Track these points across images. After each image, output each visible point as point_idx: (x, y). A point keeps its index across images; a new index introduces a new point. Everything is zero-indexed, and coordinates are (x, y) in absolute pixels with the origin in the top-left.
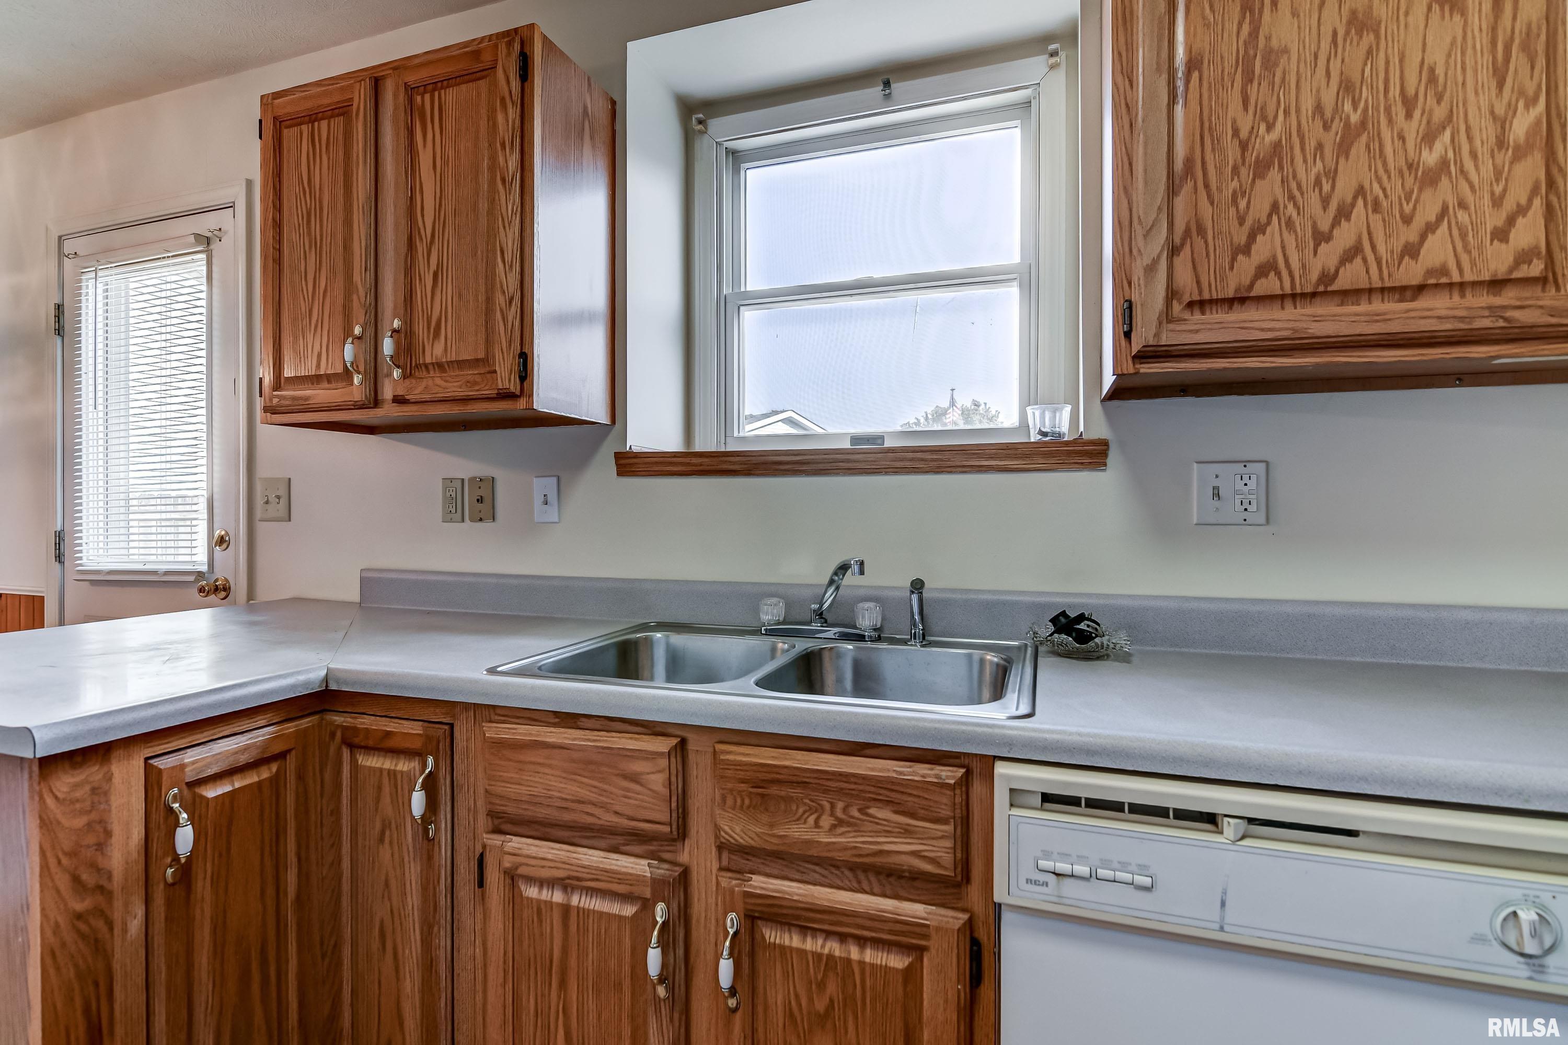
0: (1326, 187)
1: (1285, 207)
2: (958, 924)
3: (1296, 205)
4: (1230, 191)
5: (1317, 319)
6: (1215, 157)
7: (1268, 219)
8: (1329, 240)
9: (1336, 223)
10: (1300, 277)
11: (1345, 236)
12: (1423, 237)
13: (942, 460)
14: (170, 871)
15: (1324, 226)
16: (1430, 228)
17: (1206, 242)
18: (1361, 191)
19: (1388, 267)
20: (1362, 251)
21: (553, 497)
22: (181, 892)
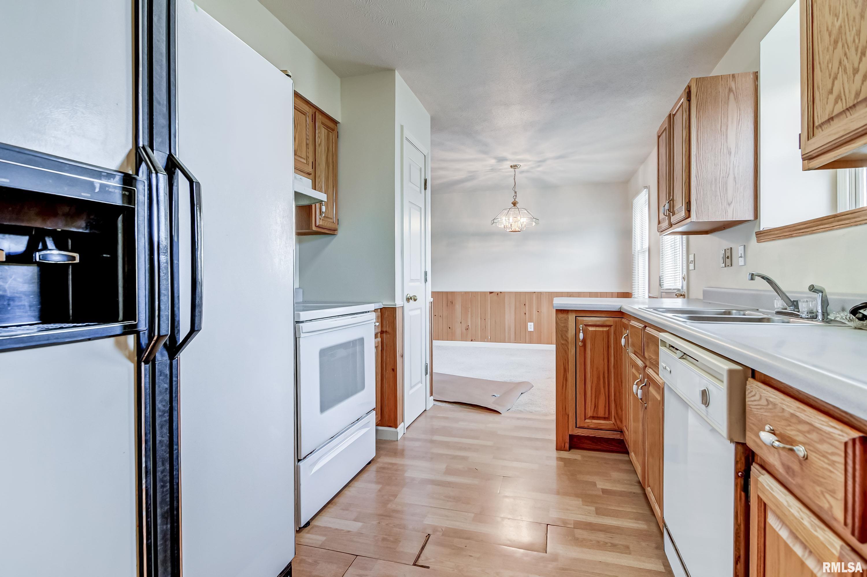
0: (857, 41)
1: (843, 60)
3: (847, 58)
5: (852, 121)
7: (838, 70)
8: (858, 72)
9: (860, 60)
10: (849, 98)
11: (863, 68)
14: (580, 343)
15: (856, 65)
17: (820, 93)
21: (743, 255)
22: (582, 349)
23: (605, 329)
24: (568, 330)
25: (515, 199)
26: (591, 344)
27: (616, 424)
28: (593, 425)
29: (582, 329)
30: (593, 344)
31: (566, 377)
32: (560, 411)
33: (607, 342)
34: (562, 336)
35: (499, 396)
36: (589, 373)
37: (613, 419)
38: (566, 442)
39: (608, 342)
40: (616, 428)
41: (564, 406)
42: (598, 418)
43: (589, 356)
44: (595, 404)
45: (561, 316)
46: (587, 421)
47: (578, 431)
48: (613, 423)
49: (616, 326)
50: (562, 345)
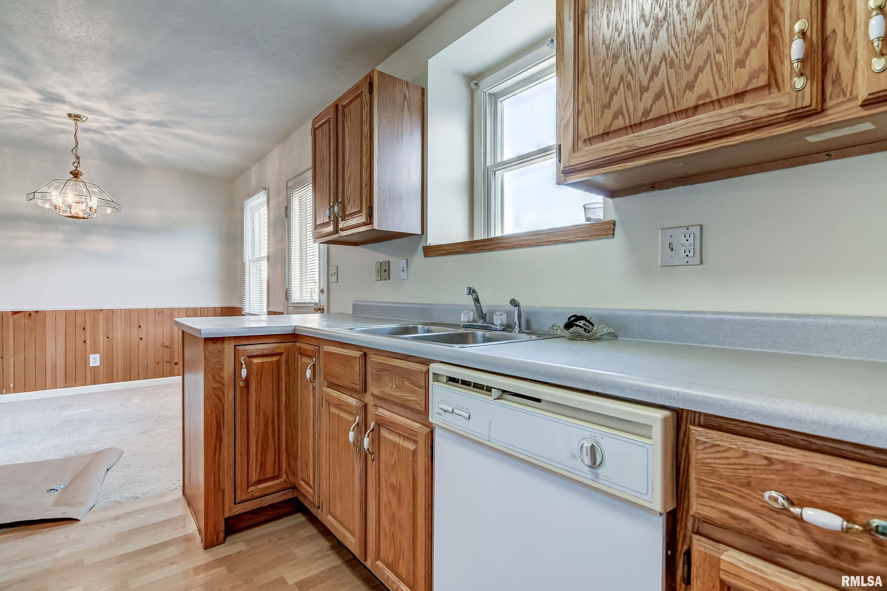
0: (646, 59)
1: (627, 77)
2: (426, 432)
3: (632, 75)
4: (602, 75)
5: (640, 138)
6: (595, 57)
7: (618, 86)
8: (648, 90)
9: (651, 79)
10: (634, 115)
11: (655, 87)
12: (696, 76)
13: (539, 239)
14: (241, 382)
15: (645, 83)
16: (701, 70)
17: (591, 106)
18: (664, 57)
19: (677, 99)
20: (664, 92)
21: (405, 269)
22: (245, 390)
23: (275, 359)
24: (223, 366)
25: (76, 167)
26: (257, 382)
27: (287, 481)
28: (258, 492)
29: (244, 363)
30: (259, 382)
31: (221, 435)
32: (211, 490)
33: (277, 374)
34: (214, 377)
35: (62, 487)
36: (253, 422)
37: (284, 476)
38: (220, 532)
39: (279, 375)
40: (288, 486)
41: (217, 480)
42: (266, 480)
43: (254, 399)
44: (262, 462)
45: (212, 347)
46: (251, 490)
47: (238, 509)
48: (285, 481)
49: (288, 353)
50: (215, 391)
